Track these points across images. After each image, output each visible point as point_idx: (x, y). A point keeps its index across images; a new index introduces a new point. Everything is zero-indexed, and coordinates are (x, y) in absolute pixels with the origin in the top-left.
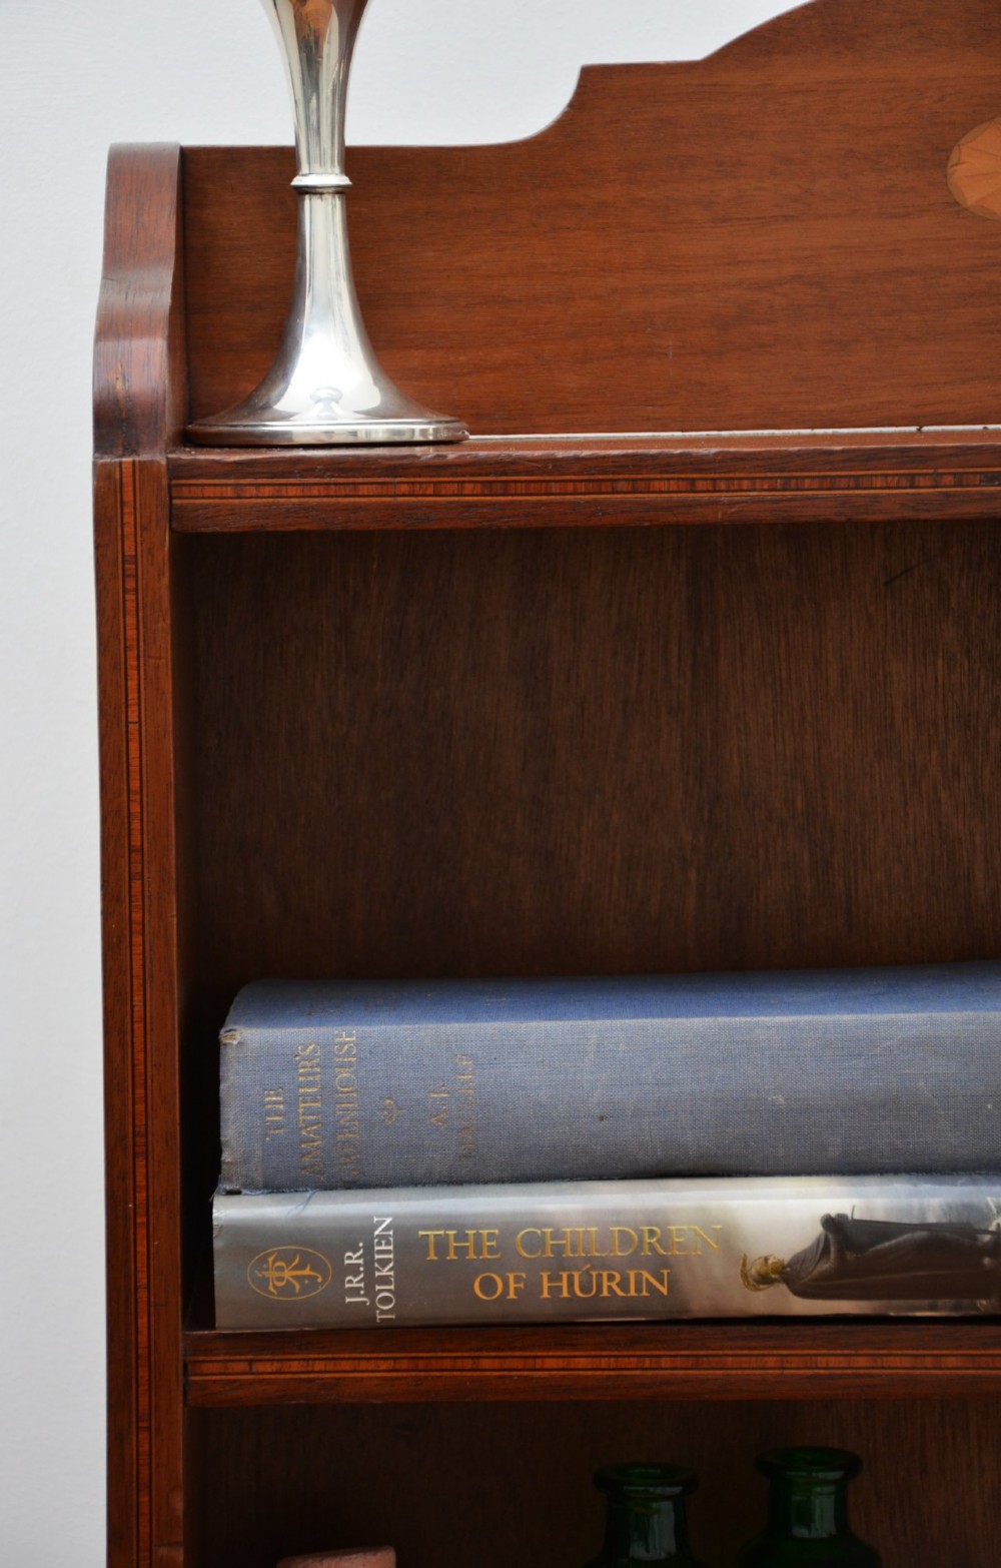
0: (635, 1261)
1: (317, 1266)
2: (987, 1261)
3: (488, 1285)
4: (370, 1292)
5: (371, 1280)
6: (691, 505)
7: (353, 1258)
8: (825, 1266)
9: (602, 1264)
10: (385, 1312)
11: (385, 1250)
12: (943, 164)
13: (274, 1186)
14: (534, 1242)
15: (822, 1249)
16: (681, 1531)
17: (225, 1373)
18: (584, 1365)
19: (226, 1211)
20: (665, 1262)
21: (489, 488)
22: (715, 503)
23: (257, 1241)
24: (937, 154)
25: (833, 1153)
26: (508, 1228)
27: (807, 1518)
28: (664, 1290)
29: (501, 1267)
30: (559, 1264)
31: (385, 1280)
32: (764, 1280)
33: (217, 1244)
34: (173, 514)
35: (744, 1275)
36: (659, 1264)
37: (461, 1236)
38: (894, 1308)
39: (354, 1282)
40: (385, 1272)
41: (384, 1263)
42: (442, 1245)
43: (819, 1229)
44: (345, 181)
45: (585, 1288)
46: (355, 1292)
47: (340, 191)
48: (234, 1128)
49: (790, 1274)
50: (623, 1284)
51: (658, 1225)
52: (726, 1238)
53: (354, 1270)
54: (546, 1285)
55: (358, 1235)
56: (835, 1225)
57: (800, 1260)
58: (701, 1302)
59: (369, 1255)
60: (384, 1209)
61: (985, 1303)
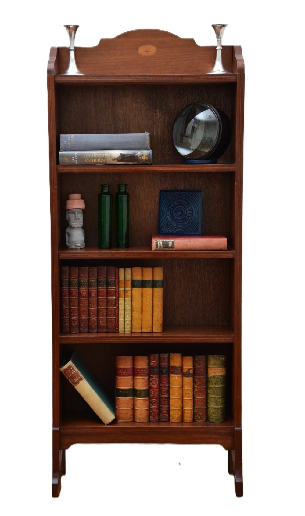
0: (101, 158)
1: (70, 158)
2: (136, 158)
3: (87, 160)
4: (75, 161)
5: (75, 160)
7: (73, 157)
8: (120, 159)
9: (98, 158)
10: (76, 162)
11: (76, 156)
13: (65, 151)
14: (91, 156)
15: (120, 157)
16: (109, 190)
17: (61, 170)
18: (97, 169)
19: (60, 153)
21: (87, 79)
23: (64, 156)
24: (137, 49)
25: (121, 147)
26: (89, 154)
27: (122, 189)
28: (104, 161)
29: (88, 158)
30: (94, 158)
31: (76, 160)
32: (114, 160)
33: (60, 156)
34: (55, 81)
35: (112, 159)
36: (104, 158)
37: (84, 156)
38: (127, 163)
39: (73, 160)
40: (76, 159)
41: (76, 158)
42: (82, 156)
44: (74, 49)
45: (96, 161)
46: (73, 161)
47: (74, 50)
48: (61, 144)
49: (117, 159)
50: (100, 160)
51: (104, 154)
52: (111, 156)
53: (73, 159)
54: (92, 160)
55: (74, 155)
56: (121, 154)
57: (118, 158)
58: (108, 163)
59: (75, 157)
60: (76, 153)
61: (136, 163)
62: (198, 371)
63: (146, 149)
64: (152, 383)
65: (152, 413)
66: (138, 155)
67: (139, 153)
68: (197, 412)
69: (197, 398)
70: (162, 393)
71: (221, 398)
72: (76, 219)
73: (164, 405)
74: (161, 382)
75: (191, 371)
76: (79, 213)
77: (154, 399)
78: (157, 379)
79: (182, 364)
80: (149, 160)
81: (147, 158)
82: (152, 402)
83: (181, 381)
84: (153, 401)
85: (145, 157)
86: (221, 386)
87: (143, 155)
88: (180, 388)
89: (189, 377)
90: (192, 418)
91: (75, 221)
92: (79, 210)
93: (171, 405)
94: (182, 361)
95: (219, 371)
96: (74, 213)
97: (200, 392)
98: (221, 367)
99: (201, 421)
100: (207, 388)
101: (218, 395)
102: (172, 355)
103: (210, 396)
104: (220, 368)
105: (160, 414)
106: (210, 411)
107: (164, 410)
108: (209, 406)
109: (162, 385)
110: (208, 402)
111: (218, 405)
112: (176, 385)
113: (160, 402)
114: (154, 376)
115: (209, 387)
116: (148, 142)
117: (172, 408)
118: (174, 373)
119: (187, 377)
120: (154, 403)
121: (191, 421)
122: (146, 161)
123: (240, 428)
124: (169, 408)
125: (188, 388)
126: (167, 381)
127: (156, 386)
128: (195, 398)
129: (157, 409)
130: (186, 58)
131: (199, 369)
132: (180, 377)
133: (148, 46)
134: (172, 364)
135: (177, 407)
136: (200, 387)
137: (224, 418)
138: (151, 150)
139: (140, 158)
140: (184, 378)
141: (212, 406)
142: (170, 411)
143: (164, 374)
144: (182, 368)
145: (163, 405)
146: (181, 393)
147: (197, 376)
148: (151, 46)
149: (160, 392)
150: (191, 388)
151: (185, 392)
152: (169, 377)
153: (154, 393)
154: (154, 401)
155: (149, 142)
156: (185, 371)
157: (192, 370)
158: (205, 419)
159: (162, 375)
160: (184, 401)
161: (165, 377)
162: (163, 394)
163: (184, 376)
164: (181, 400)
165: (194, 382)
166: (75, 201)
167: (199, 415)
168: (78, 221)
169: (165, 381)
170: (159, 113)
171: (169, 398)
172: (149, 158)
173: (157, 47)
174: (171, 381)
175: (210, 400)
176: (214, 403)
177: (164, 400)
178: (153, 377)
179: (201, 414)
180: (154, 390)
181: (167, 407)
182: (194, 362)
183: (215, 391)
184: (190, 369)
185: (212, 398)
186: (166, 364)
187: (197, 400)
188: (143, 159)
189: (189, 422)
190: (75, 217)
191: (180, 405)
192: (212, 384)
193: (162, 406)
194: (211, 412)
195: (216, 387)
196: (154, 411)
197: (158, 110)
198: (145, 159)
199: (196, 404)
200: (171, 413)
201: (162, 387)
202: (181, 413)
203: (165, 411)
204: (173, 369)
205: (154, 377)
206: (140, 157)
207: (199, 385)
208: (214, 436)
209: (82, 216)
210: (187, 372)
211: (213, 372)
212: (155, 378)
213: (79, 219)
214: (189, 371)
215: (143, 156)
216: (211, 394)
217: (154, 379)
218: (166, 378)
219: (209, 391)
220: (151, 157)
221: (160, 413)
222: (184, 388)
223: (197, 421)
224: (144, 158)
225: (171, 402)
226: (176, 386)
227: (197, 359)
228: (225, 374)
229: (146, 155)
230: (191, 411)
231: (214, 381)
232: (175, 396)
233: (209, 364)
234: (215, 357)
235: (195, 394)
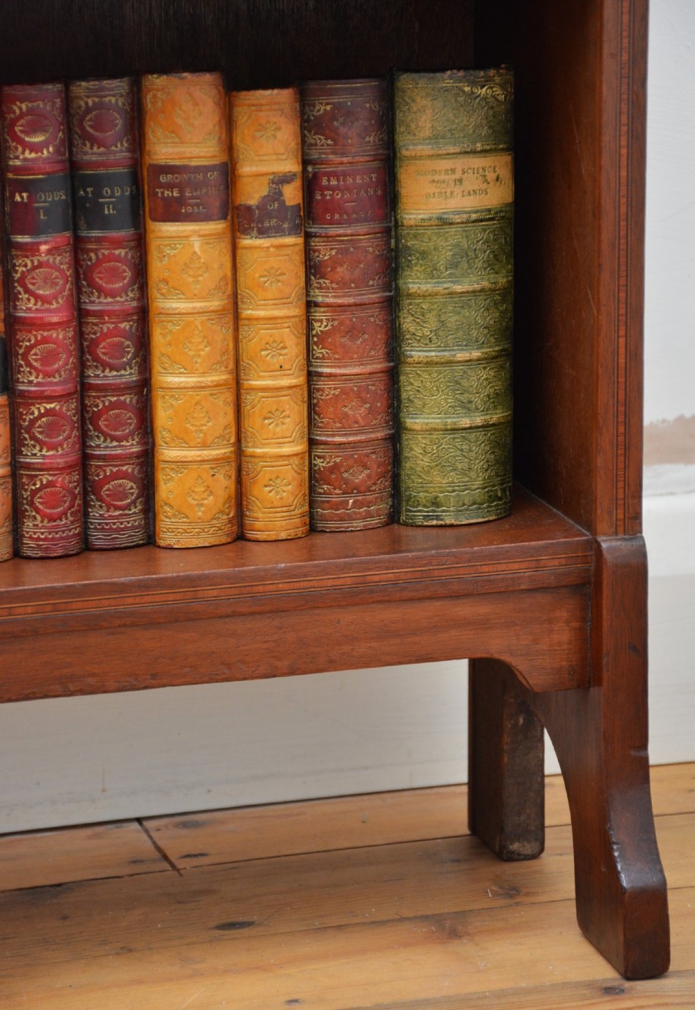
62: (333, 189)
64: (27, 291)
65: (37, 501)
68: (335, 468)
69: (330, 375)
70: (96, 359)
71: (488, 360)
73: (113, 438)
74: (92, 285)
75: (292, 194)
77: (50, 399)
78: (63, 261)
79: (230, 148)
82: (32, 422)
83: (228, 265)
84: (41, 416)
86: (485, 284)
88: (220, 313)
89: (279, 232)
90: (306, 508)
93: (162, 435)
94: (229, 123)
95: (472, 182)
97: (352, 332)
98: (484, 152)
99: (359, 524)
100: (392, 304)
101: (468, 344)
102: (157, 84)
103: (415, 353)
104: (477, 162)
105: (86, 504)
106: (418, 453)
107: (115, 476)
108: (409, 422)
109: (96, 303)
110: (404, 395)
111: (467, 407)
112: (195, 297)
113: (86, 422)
114: (42, 238)
115: (409, 295)
117: (168, 452)
118: (173, 213)
119: (262, 233)
120: (51, 429)
121: (300, 531)
123: (635, 543)
124: (147, 459)
125: (276, 313)
126: (128, 274)
127: (56, 312)
128: (320, 375)
129: (68, 468)
131: (345, 174)
132: (218, 236)
134: (163, 150)
135: (204, 445)
136: (351, 300)
137: (503, 490)
140: (246, 242)
141: (435, 420)
142: (161, 477)
143: (105, 223)
144: (228, 172)
145: (106, 435)
146: (231, 346)
147: (331, 222)
149: (84, 350)
150: (295, 310)
151: (254, 338)
152: (141, 244)
153: (48, 358)
154: (48, 413)
156: (252, 193)
157: (297, 183)
158: (384, 507)
159: (95, 233)
160: (248, 399)
161: (117, 243)
162: (105, 365)
163: (246, 231)
164: (229, 397)
165: (312, 268)
167: (351, 490)
169: (114, 274)
171: (144, 388)
174: (157, 268)
175: (412, 384)
176: (443, 399)
177: (113, 406)
178: (32, 249)
179: (360, 477)
180: (45, 340)
181: (135, 450)
182: (307, 125)
183: (453, 320)
184: (286, 179)
185: (429, 364)
186: (120, 152)
187: (328, 390)
189: (283, 535)
191: (225, 428)
192: (433, 273)
193: (101, 446)
194: (424, 462)
195: (458, 288)
196: (51, 484)
199: (327, 416)
200: (167, 488)
201: (99, 314)
202: (231, 484)
203: (124, 476)
204: (170, 186)
205: (43, 248)
207: (343, 284)
208: (464, 610)
210: (266, 200)
211: (432, 189)
212: (49, 252)
214: (276, 196)
216: (423, 336)
217: (40, 265)
218: (122, 252)
219: (407, 324)
221: (85, 494)
222: (246, 312)
223: (332, 525)
225: (163, 416)
226: (198, 305)
227: (322, 108)
228: (509, 199)
230: (296, 461)
231: (444, 247)
232: (191, 372)
233: (402, 139)
234: (447, 80)
235: (319, 351)
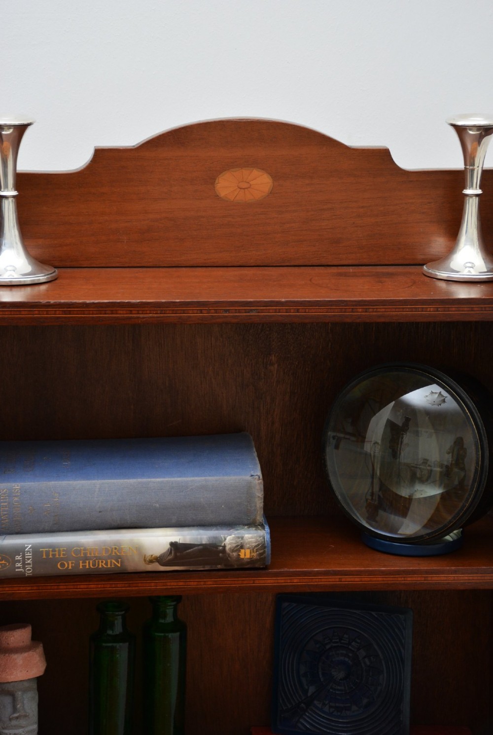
0: (110, 557)
1: (7, 560)
2: (221, 555)
3: (63, 565)
4: (24, 568)
5: (24, 564)
6: (130, 318)
7: (18, 558)
8: (170, 557)
9: (99, 558)
10: (29, 571)
11: (29, 555)
12: (213, 184)
14: (77, 552)
15: (170, 552)
16: (124, 627)
18: (94, 587)
20: (119, 557)
21: (65, 312)
22: (138, 318)
24: (211, 180)
25: (174, 521)
28: (119, 565)
29: (67, 560)
30: (86, 558)
31: (29, 564)
32: (151, 561)
35: (145, 560)
36: (117, 558)
37: (54, 551)
38: (192, 568)
39: (19, 565)
40: (29, 562)
41: (29, 559)
42: (47, 553)
43: (168, 546)
44: (15, 193)
45: (94, 565)
46: (19, 568)
47: (14, 197)
49: (159, 560)
50: (106, 564)
51: (117, 546)
52: (139, 549)
53: (19, 561)
54: (81, 564)
55: (20, 550)
56: (173, 545)
57: (162, 555)
58: (131, 568)
59: (24, 557)
60: (29, 541)
61: (219, 567)
63: (252, 524)
66: (227, 548)
67: (229, 538)
72: (17, 718)
76: (25, 691)
80: (262, 558)
81: (255, 554)
85: (248, 551)
87: (242, 547)
91: (14, 723)
92: (26, 684)
96: (12, 695)
116: (259, 503)
122: (252, 561)
130: (363, 207)
133: (245, 172)
138: (267, 529)
139: (235, 554)
148: (256, 172)
155: (262, 505)
166: (15, 656)
168: (22, 722)
170: (276, 366)
172: (261, 554)
173: (275, 177)
188: (242, 556)
190: (15, 710)
197: (273, 358)
198: (248, 556)
206: (233, 551)
209: (37, 697)
213: (25, 716)
215: (243, 551)
220: (268, 551)
224: (245, 554)
229: (254, 544)
